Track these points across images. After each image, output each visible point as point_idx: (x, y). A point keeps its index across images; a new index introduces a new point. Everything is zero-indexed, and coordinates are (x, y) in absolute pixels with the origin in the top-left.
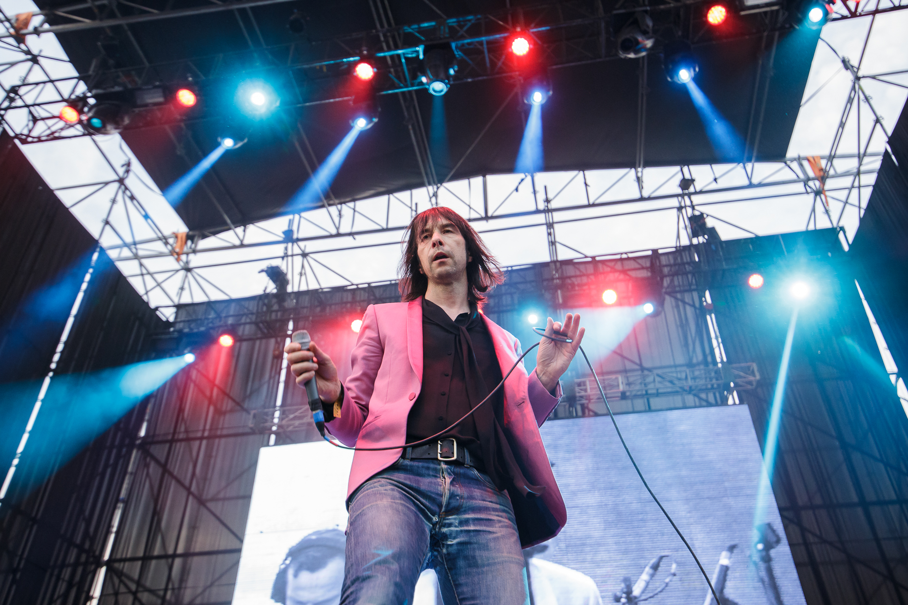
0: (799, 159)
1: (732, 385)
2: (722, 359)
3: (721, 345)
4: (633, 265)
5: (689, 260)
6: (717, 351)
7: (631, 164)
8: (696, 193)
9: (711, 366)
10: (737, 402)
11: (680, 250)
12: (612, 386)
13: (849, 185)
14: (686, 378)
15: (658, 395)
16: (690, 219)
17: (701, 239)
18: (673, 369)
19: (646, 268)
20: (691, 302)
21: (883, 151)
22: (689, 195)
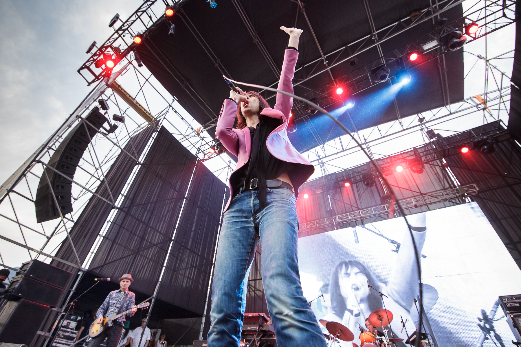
0: (471, 98)
1: (466, 194)
2: (458, 184)
3: (456, 180)
4: (406, 155)
5: (431, 148)
6: (455, 182)
7: (396, 119)
8: (427, 122)
9: (454, 188)
10: (470, 201)
11: (426, 145)
12: (410, 203)
13: (498, 102)
14: (443, 195)
15: (431, 203)
16: (427, 132)
17: (434, 139)
18: (436, 192)
19: (413, 155)
20: (437, 165)
21: (510, 85)
22: (424, 124)
